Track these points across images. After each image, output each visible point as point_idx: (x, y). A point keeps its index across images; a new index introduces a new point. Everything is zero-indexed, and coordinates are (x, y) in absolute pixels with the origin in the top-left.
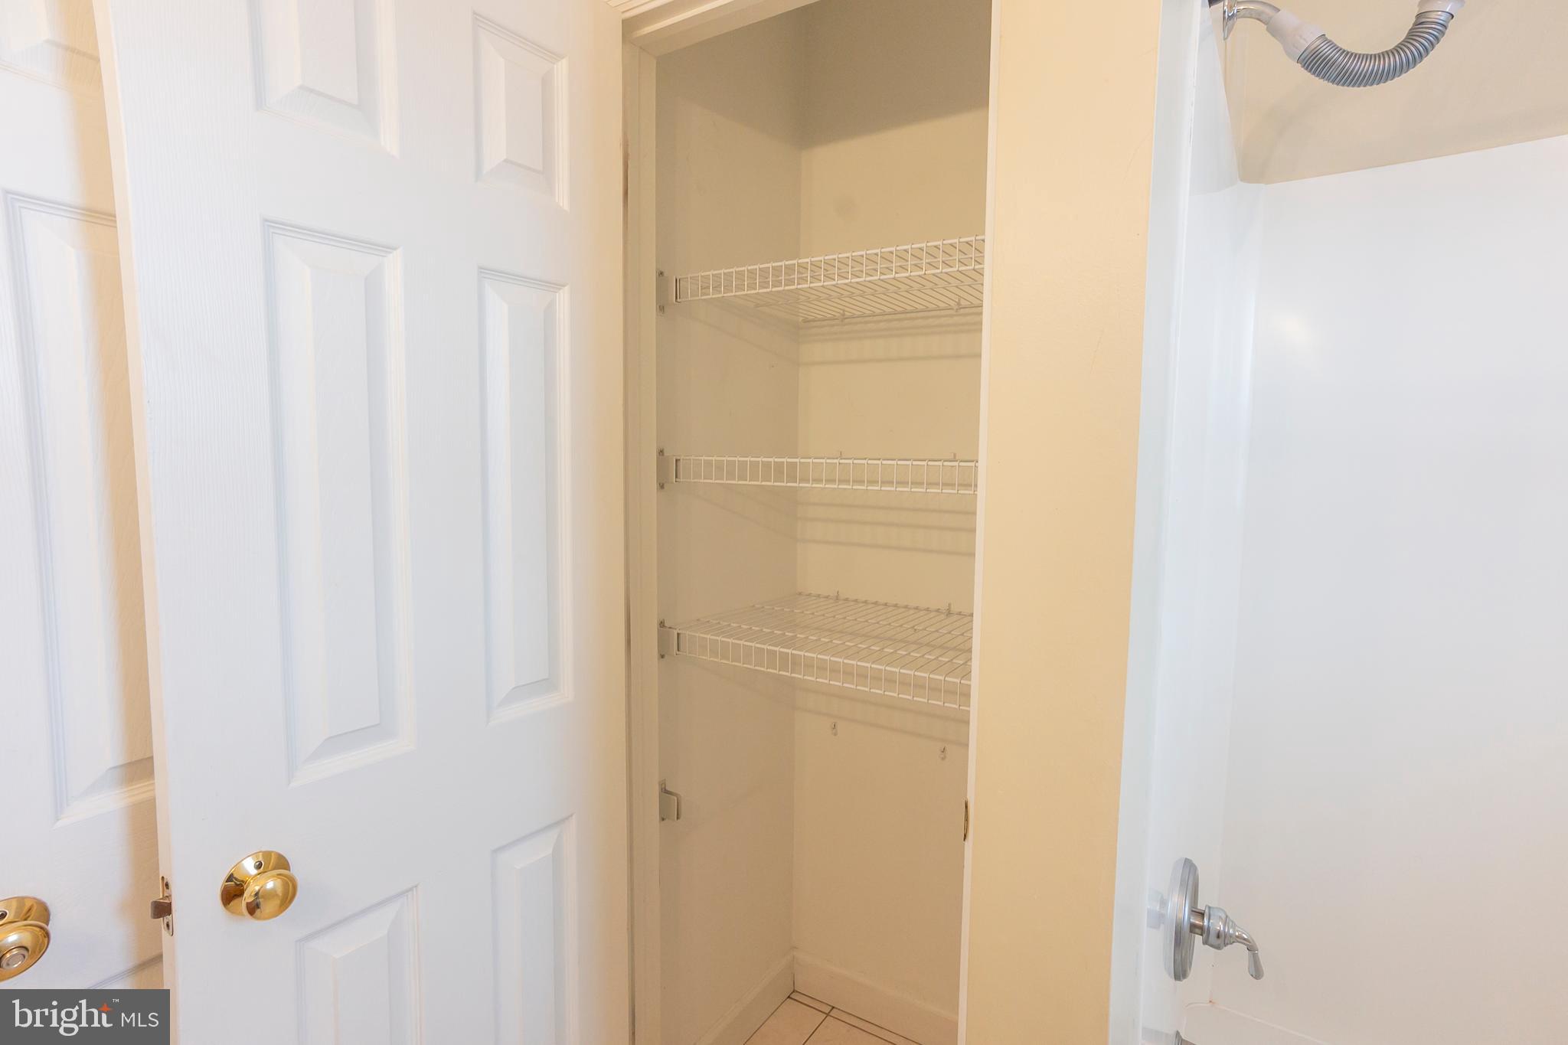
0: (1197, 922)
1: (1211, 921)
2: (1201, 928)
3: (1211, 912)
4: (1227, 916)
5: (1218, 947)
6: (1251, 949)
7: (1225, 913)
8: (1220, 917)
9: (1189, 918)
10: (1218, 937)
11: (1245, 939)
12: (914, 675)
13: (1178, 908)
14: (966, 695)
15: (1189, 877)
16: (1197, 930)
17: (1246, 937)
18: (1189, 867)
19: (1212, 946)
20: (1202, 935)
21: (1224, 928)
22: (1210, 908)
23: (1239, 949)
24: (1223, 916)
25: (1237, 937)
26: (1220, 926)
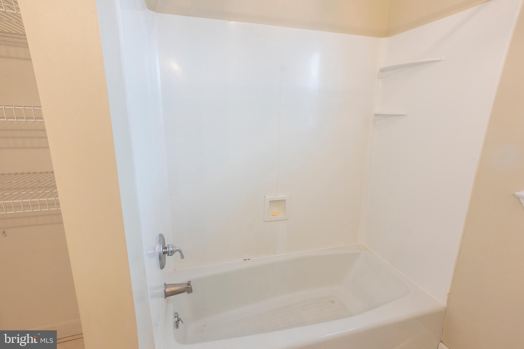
0: (165, 251)
1: (169, 249)
2: (166, 252)
3: (169, 246)
4: (173, 246)
5: (172, 255)
6: (180, 252)
7: (172, 245)
8: (171, 247)
9: (162, 250)
10: (171, 252)
11: (178, 250)
12: (39, 200)
13: (159, 249)
14: (58, 204)
15: (162, 239)
16: (166, 253)
17: (178, 249)
18: (161, 236)
19: (170, 255)
20: (167, 254)
21: (173, 249)
22: (168, 245)
23: (178, 253)
24: (172, 246)
25: (176, 250)
26: (171, 249)
